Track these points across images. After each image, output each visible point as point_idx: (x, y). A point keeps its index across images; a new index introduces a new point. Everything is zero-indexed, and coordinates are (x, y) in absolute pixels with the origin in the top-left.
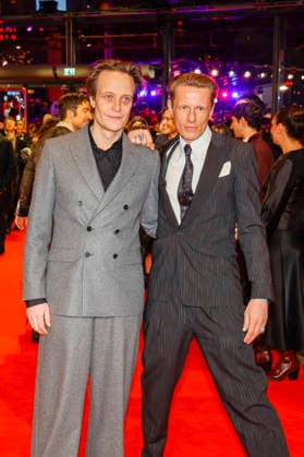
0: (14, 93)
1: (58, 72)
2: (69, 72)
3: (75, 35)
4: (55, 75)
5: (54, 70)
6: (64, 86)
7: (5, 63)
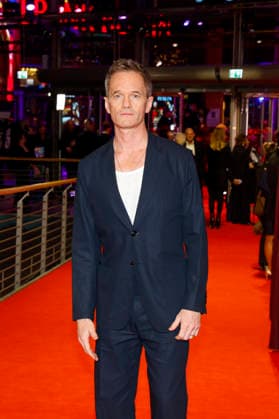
0: (164, 99)
1: (222, 74)
2: (236, 73)
3: (245, 30)
4: (218, 76)
5: (217, 71)
6: (228, 90)
7: (159, 64)
